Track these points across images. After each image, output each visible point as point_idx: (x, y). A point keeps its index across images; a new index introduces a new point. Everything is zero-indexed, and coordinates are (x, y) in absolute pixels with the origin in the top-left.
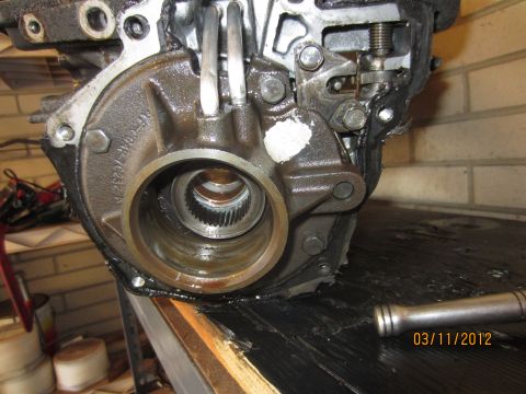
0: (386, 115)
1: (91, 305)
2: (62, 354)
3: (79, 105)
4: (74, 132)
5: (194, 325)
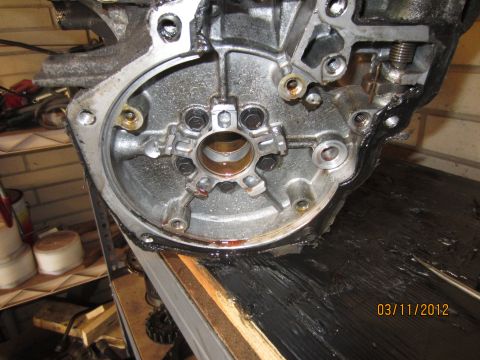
0: (391, 121)
1: (63, 199)
2: (41, 244)
3: (101, 94)
4: (95, 118)
5: (193, 270)
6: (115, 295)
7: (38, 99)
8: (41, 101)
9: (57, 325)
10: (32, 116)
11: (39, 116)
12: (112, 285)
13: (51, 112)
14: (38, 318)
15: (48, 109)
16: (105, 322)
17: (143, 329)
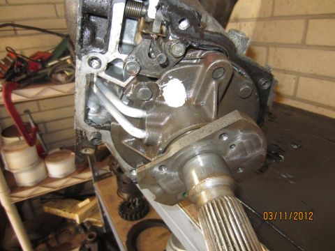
6: (97, 191)
7: (50, 64)
8: (52, 66)
9: (59, 211)
10: (46, 76)
11: (51, 75)
12: (95, 185)
13: (58, 73)
14: (47, 206)
15: (57, 71)
16: (90, 209)
17: (117, 212)
